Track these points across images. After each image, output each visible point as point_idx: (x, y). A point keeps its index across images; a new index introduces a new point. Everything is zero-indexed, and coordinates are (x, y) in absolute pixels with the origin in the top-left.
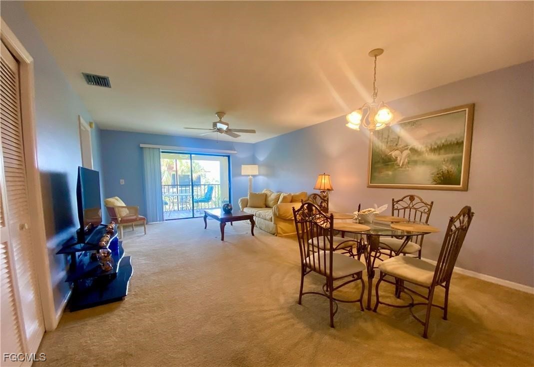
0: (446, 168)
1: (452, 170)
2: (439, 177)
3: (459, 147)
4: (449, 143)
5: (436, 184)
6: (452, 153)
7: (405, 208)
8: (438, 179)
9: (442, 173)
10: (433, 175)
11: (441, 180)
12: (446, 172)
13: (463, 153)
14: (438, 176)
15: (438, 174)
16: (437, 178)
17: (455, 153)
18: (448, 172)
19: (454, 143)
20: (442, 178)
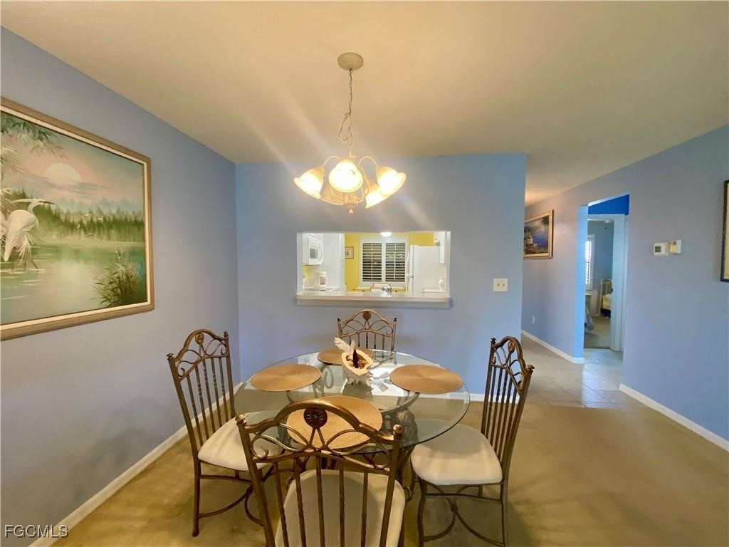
0: (123, 269)
1: (133, 274)
2: (113, 290)
3: (139, 230)
4: (123, 218)
5: (108, 307)
6: (130, 241)
7: (195, 365)
8: (112, 293)
9: (117, 280)
10: (102, 286)
11: (117, 295)
12: (125, 277)
13: (144, 241)
14: (111, 287)
15: (111, 283)
16: (110, 292)
17: (134, 241)
18: (127, 277)
19: (131, 222)
20: (119, 291)
